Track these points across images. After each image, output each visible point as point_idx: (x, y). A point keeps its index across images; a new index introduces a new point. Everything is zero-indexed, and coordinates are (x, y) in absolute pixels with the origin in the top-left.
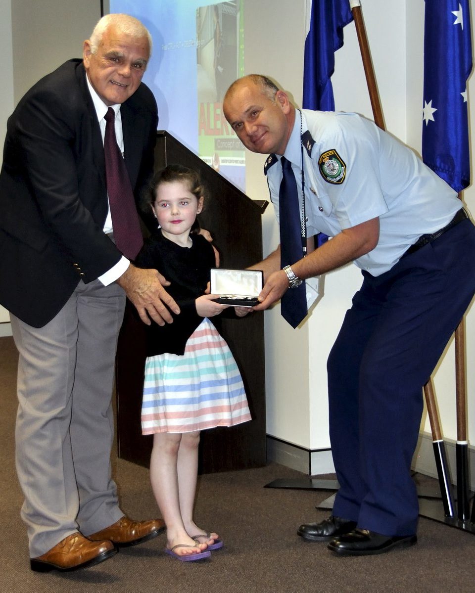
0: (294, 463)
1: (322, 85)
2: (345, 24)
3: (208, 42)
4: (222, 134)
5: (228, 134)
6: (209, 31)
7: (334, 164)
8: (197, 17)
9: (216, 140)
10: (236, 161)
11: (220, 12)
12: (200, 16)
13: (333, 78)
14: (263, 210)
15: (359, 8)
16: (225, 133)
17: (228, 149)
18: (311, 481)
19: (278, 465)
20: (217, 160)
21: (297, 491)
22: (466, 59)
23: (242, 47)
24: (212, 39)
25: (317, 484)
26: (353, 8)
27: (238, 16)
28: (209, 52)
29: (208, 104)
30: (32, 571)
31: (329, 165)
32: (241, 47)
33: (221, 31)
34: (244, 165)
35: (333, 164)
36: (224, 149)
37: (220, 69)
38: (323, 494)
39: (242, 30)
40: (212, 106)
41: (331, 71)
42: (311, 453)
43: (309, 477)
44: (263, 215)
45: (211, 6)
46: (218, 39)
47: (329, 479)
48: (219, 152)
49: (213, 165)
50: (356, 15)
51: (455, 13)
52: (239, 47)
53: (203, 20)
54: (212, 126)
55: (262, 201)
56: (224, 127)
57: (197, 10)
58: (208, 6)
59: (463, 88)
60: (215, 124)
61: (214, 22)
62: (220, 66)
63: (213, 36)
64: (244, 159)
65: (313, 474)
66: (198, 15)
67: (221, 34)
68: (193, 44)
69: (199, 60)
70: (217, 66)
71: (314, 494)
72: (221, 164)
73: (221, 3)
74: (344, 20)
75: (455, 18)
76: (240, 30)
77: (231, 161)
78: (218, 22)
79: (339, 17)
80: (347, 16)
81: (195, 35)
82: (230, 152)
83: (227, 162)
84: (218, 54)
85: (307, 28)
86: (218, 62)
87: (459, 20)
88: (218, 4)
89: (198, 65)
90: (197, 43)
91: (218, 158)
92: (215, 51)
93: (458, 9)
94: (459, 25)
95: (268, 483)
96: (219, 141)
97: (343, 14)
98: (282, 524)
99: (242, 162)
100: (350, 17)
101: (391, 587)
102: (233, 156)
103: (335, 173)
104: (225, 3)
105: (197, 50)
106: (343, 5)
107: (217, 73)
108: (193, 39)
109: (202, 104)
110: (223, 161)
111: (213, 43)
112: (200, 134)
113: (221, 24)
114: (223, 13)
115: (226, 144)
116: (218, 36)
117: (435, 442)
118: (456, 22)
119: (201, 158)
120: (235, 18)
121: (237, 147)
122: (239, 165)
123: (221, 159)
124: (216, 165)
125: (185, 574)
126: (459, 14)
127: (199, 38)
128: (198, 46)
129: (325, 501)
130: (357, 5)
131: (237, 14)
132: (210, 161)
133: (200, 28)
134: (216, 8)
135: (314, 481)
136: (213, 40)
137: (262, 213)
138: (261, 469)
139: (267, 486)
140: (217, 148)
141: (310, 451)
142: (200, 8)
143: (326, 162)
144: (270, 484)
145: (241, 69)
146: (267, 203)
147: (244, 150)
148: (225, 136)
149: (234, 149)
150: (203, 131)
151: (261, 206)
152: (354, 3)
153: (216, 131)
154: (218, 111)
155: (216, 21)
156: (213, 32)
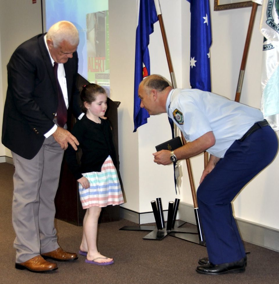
0: (132, 219)
1: (144, 50)
2: (154, 22)
3: (92, 29)
5: (101, 71)
6: (92, 24)
9: (96, 74)
10: (105, 84)
11: (97, 16)
12: (88, 18)
13: (149, 46)
14: (118, 106)
15: (161, 15)
17: (101, 78)
18: (140, 227)
19: (125, 220)
21: (134, 231)
22: (209, 39)
23: (108, 32)
25: (143, 228)
26: (158, 15)
27: (106, 18)
28: (92, 34)
29: (92, 58)
30: (16, 269)
33: (98, 24)
36: (100, 78)
37: (98, 42)
38: (146, 232)
39: (108, 24)
40: (94, 59)
41: (148, 43)
42: (140, 214)
43: (139, 225)
45: (93, 13)
46: (96, 28)
47: (148, 226)
48: (97, 80)
50: (159, 18)
51: (204, 18)
52: (106, 32)
54: (94, 68)
55: (118, 102)
57: (87, 15)
58: (92, 13)
59: (208, 51)
60: (95, 68)
62: (98, 41)
63: (94, 27)
64: (109, 83)
65: (140, 224)
67: (98, 26)
68: (85, 30)
69: (88, 38)
70: (96, 40)
71: (141, 233)
74: (154, 21)
75: (204, 20)
76: (107, 25)
77: (103, 84)
78: (96, 21)
79: (152, 19)
80: (155, 19)
81: (86, 27)
82: (103, 80)
83: (101, 84)
84: (97, 35)
85: (137, 24)
86: (97, 38)
87: (206, 21)
88: (96, 12)
89: (88, 40)
90: (87, 30)
92: (95, 34)
93: (205, 16)
94: (206, 23)
95: (121, 228)
97: (154, 17)
98: (128, 246)
99: (108, 84)
100: (157, 19)
101: (177, 273)
102: (104, 81)
104: (100, 12)
105: (87, 33)
106: (154, 14)
107: (96, 44)
109: (89, 58)
112: (88, 71)
113: (98, 21)
114: (99, 17)
115: (101, 76)
117: (195, 209)
118: (205, 22)
120: (104, 19)
121: (106, 78)
123: (98, 83)
125: (85, 269)
126: (206, 18)
127: (88, 28)
128: (87, 32)
129: (147, 235)
133: (88, 24)
134: (95, 14)
135: (141, 227)
136: (94, 29)
138: (118, 222)
139: (121, 229)
140: (96, 78)
141: (139, 214)
142: (88, 14)
144: (122, 228)
145: (107, 42)
146: (120, 103)
147: (109, 79)
148: (100, 72)
149: (104, 78)
150: (90, 70)
151: (117, 104)
152: (159, 13)
153: (96, 70)
154: (97, 61)
155: (95, 21)
156: (94, 25)
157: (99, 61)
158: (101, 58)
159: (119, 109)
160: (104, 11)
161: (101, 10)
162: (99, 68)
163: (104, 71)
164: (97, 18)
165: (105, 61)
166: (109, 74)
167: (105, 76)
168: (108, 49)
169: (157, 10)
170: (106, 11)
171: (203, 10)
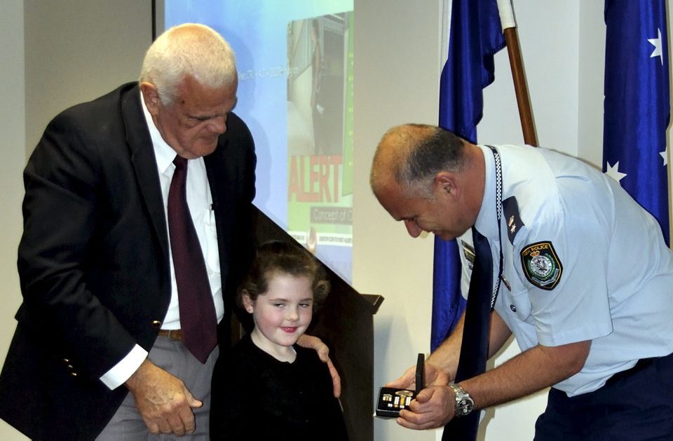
2: (496, 50)
3: (304, 70)
4: (321, 201)
5: (329, 200)
6: (306, 53)
7: (546, 262)
8: (289, 36)
9: (312, 209)
10: (341, 240)
11: (321, 30)
12: (292, 33)
13: (479, 127)
14: (375, 309)
15: (514, 30)
16: (325, 198)
17: (329, 222)
20: (313, 237)
23: (351, 79)
24: (308, 66)
26: (506, 30)
27: (346, 35)
28: (305, 85)
29: (302, 157)
31: (539, 261)
32: (349, 79)
33: (322, 55)
34: (350, 245)
35: (543, 262)
36: (322, 221)
37: (320, 109)
39: (351, 55)
40: (307, 160)
41: (478, 117)
44: (376, 317)
45: (309, 19)
46: (317, 66)
48: (316, 226)
49: (307, 244)
50: (510, 39)
51: (653, 41)
52: (348, 81)
53: (297, 38)
54: (307, 189)
55: (375, 297)
56: (324, 191)
57: (289, 25)
58: (304, 20)
60: (312, 187)
61: (312, 42)
62: (320, 104)
63: (310, 61)
64: (350, 236)
66: (290, 32)
67: (322, 60)
68: (282, 73)
69: (291, 96)
70: (316, 103)
72: (319, 243)
73: (321, 17)
74: (494, 46)
75: (651, 48)
76: (348, 55)
77: (333, 239)
78: (318, 43)
79: (488, 44)
80: (497, 40)
81: (286, 61)
82: (332, 226)
83: (326, 240)
84: (318, 87)
85: (441, 53)
86: (317, 98)
87: (658, 52)
88: (319, 17)
89: (289, 102)
90: (287, 71)
91: (315, 235)
92: (313, 82)
93: (657, 37)
94: (658, 57)
96: (317, 210)
97: (493, 37)
99: (348, 241)
100: (501, 41)
102: (337, 232)
103: (545, 274)
104: (328, 17)
105: (288, 80)
106: (493, 25)
107: (315, 113)
108: (282, 66)
109: (294, 158)
110: (322, 239)
111: (311, 71)
112: (289, 199)
113: (322, 44)
114: (325, 31)
115: (327, 216)
116: (317, 62)
118: (654, 54)
119: (290, 233)
120: (342, 38)
121: (342, 219)
122: (344, 244)
123: (318, 235)
124: (312, 243)
126: (657, 43)
127: (291, 64)
128: (290, 75)
130: (511, 25)
131: (344, 33)
132: (303, 238)
133: (292, 51)
134: (315, 22)
136: (311, 68)
137: (375, 312)
140: (313, 220)
142: (293, 22)
143: (534, 257)
145: (349, 110)
146: (381, 299)
147: (351, 223)
148: (325, 204)
149: (337, 222)
150: (294, 195)
151: (373, 303)
152: (507, 23)
153: (312, 197)
154: (317, 168)
155: (315, 42)
156: (310, 57)
157: (324, 166)
158: (329, 158)
159: (377, 318)
160: (342, 15)
161: (333, 10)
162: (321, 189)
163: (336, 200)
164: (322, 35)
165: (341, 167)
166: (352, 209)
167: (342, 213)
168: (349, 132)
169: (501, 14)
170: (349, 13)
171: (647, 16)
